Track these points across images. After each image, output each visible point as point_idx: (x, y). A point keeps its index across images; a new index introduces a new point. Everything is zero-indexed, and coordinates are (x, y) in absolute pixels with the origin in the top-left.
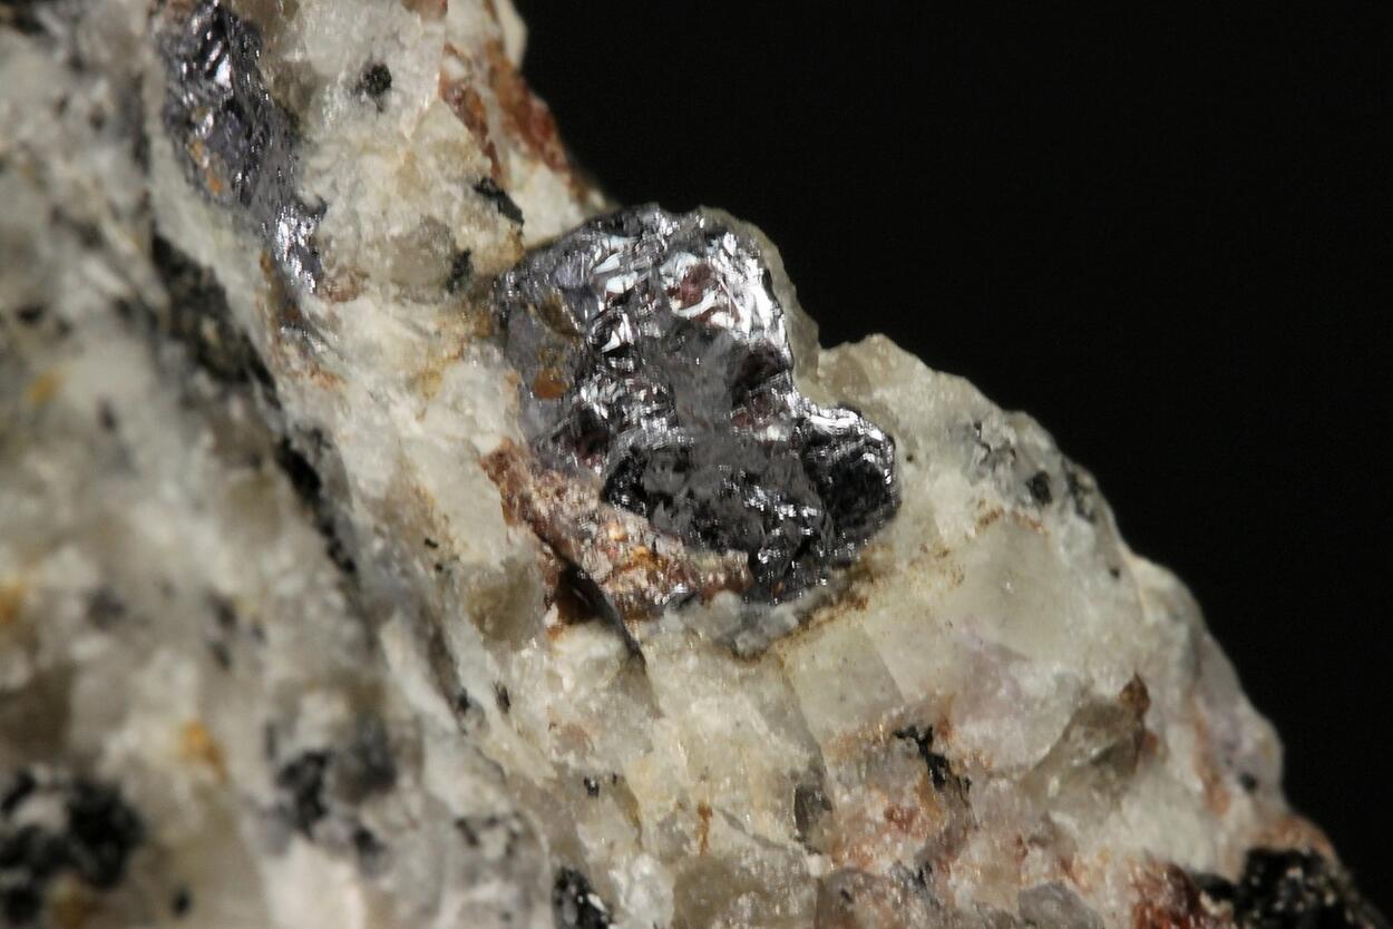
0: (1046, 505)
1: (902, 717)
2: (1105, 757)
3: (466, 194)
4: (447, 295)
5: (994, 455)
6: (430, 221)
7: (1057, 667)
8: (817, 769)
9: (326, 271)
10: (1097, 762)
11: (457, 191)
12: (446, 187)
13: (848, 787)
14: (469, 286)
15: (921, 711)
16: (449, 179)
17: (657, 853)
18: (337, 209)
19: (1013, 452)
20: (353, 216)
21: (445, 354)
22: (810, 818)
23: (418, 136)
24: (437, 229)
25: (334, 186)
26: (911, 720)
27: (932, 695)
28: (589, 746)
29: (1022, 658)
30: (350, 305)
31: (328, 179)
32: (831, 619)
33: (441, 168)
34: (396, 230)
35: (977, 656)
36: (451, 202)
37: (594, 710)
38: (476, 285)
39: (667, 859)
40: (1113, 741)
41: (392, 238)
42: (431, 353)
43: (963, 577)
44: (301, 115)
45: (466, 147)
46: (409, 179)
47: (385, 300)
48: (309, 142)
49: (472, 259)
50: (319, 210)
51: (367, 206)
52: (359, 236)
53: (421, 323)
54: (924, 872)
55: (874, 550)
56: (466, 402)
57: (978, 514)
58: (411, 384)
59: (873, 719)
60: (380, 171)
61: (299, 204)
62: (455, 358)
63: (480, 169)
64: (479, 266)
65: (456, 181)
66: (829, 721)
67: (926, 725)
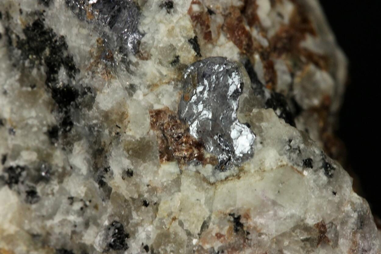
0: (308, 168)
1: (232, 210)
2: (307, 240)
3: (186, 41)
4: (171, 66)
5: (292, 149)
6: (171, 45)
7: (293, 211)
8: (210, 218)
9: (141, 51)
10: (303, 241)
11: (183, 40)
12: (180, 37)
13: (214, 224)
14: (177, 65)
15: (238, 210)
16: (182, 36)
17: (155, 226)
18: (148, 36)
19: (300, 151)
20: (153, 39)
21: (164, 81)
22: (203, 230)
23: (177, 22)
24: (172, 48)
25: (149, 29)
26: (235, 212)
27: (243, 207)
28: (155, 193)
29: (281, 206)
30: (145, 61)
31: (147, 27)
32: (232, 179)
33: (181, 32)
34: (161, 45)
35: (263, 201)
36: (180, 42)
37: (165, 185)
38: (180, 66)
39: (157, 228)
40: (309, 236)
41: (159, 47)
42: (160, 80)
43: (263, 178)
44: (141, 8)
45: (189, 29)
46: (170, 33)
47: (155, 63)
48: (143, 15)
49: (179, 58)
50: (143, 35)
51: (158, 37)
52: (153, 45)
53: (162, 71)
54: (220, 252)
55: (245, 164)
56: (161, 95)
57: (279, 164)
58: (149, 87)
59: (227, 209)
60: (163, 29)
61: (139, 32)
62: (166, 83)
63: (191, 35)
64: (181, 60)
65: (184, 37)
66: (218, 206)
67: (239, 214)
